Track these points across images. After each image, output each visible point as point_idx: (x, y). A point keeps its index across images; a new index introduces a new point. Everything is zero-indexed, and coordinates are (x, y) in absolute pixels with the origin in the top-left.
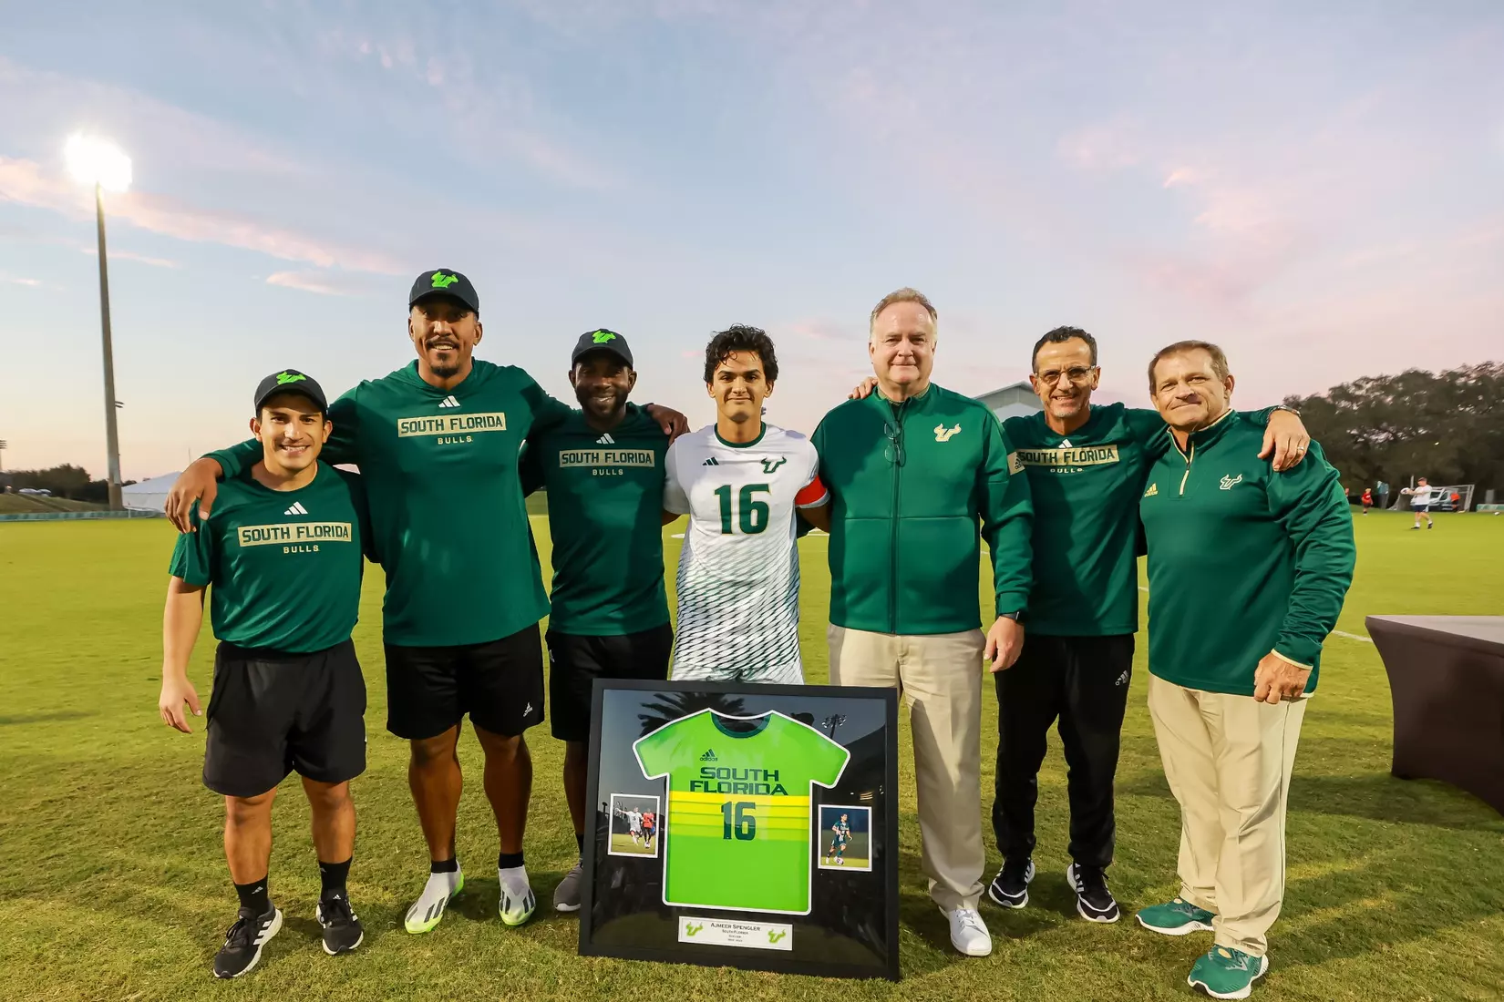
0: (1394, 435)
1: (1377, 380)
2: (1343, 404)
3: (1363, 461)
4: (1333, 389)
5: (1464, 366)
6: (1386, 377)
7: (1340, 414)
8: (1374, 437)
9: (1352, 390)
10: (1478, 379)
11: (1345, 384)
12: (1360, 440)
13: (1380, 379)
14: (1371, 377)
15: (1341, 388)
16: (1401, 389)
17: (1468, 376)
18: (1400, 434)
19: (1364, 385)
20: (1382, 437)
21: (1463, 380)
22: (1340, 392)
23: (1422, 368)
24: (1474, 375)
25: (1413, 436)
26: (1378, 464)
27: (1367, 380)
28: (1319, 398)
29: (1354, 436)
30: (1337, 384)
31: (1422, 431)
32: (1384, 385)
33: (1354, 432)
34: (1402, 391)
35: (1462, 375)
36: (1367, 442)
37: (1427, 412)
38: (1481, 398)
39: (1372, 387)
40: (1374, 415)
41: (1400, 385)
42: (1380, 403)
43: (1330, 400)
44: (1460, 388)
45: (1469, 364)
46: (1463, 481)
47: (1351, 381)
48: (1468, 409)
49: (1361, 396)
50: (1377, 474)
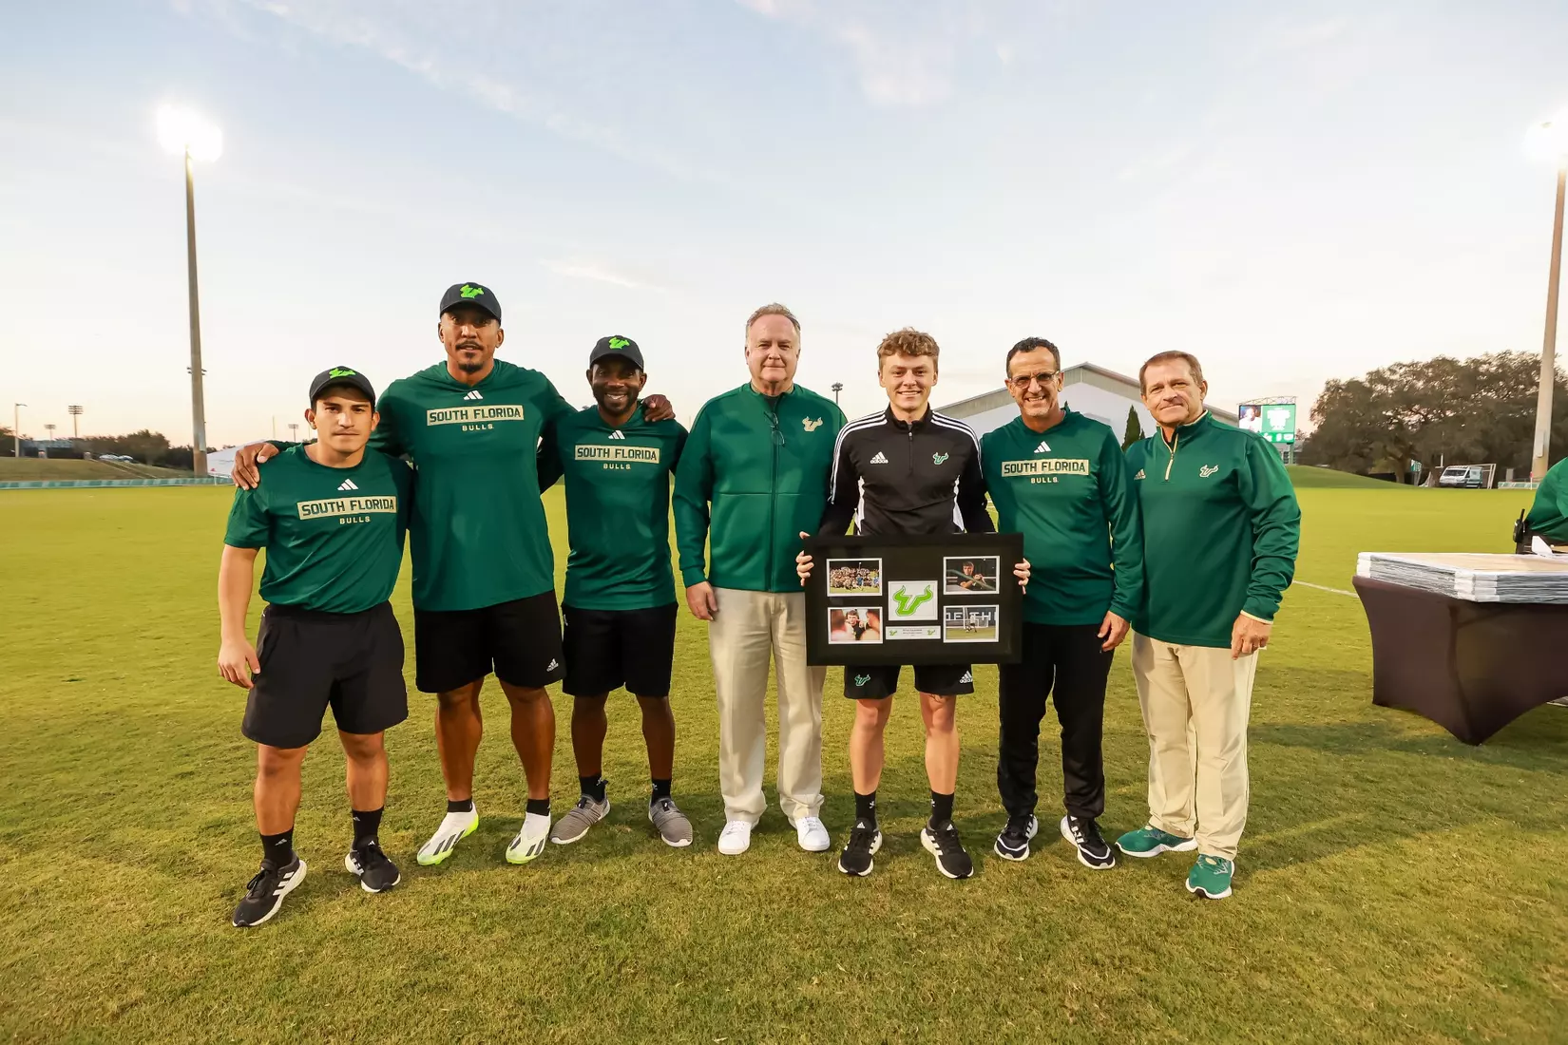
0: (1425, 417)
1: (1409, 366)
2: (1380, 387)
3: (1398, 441)
4: (1371, 374)
5: (1487, 355)
6: (1417, 363)
7: (1378, 397)
8: (1407, 419)
9: (1387, 375)
10: (1499, 367)
11: (1381, 369)
12: (1394, 421)
13: (1412, 365)
14: (1404, 363)
15: (1378, 372)
16: (1430, 374)
17: (1490, 363)
18: (1430, 416)
19: (1397, 370)
20: (1415, 418)
21: (1485, 367)
22: (1377, 377)
23: (1449, 356)
24: (1494, 363)
25: (1440, 418)
26: (1411, 443)
27: (1401, 365)
28: (1357, 381)
29: (1390, 417)
30: (1374, 369)
31: (1449, 414)
32: (1416, 371)
33: (1389, 413)
34: (1432, 377)
35: (1485, 363)
36: (1400, 423)
37: (1454, 396)
38: (1501, 383)
39: (1405, 373)
40: (1406, 399)
41: (1430, 370)
42: (1412, 387)
43: (1367, 385)
44: (1483, 374)
45: (1490, 353)
46: (1487, 460)
47: (1386, 367)
48: (1490, 394)
49: (1396, 381)
50: (1410, 453)
